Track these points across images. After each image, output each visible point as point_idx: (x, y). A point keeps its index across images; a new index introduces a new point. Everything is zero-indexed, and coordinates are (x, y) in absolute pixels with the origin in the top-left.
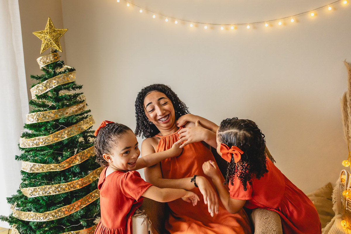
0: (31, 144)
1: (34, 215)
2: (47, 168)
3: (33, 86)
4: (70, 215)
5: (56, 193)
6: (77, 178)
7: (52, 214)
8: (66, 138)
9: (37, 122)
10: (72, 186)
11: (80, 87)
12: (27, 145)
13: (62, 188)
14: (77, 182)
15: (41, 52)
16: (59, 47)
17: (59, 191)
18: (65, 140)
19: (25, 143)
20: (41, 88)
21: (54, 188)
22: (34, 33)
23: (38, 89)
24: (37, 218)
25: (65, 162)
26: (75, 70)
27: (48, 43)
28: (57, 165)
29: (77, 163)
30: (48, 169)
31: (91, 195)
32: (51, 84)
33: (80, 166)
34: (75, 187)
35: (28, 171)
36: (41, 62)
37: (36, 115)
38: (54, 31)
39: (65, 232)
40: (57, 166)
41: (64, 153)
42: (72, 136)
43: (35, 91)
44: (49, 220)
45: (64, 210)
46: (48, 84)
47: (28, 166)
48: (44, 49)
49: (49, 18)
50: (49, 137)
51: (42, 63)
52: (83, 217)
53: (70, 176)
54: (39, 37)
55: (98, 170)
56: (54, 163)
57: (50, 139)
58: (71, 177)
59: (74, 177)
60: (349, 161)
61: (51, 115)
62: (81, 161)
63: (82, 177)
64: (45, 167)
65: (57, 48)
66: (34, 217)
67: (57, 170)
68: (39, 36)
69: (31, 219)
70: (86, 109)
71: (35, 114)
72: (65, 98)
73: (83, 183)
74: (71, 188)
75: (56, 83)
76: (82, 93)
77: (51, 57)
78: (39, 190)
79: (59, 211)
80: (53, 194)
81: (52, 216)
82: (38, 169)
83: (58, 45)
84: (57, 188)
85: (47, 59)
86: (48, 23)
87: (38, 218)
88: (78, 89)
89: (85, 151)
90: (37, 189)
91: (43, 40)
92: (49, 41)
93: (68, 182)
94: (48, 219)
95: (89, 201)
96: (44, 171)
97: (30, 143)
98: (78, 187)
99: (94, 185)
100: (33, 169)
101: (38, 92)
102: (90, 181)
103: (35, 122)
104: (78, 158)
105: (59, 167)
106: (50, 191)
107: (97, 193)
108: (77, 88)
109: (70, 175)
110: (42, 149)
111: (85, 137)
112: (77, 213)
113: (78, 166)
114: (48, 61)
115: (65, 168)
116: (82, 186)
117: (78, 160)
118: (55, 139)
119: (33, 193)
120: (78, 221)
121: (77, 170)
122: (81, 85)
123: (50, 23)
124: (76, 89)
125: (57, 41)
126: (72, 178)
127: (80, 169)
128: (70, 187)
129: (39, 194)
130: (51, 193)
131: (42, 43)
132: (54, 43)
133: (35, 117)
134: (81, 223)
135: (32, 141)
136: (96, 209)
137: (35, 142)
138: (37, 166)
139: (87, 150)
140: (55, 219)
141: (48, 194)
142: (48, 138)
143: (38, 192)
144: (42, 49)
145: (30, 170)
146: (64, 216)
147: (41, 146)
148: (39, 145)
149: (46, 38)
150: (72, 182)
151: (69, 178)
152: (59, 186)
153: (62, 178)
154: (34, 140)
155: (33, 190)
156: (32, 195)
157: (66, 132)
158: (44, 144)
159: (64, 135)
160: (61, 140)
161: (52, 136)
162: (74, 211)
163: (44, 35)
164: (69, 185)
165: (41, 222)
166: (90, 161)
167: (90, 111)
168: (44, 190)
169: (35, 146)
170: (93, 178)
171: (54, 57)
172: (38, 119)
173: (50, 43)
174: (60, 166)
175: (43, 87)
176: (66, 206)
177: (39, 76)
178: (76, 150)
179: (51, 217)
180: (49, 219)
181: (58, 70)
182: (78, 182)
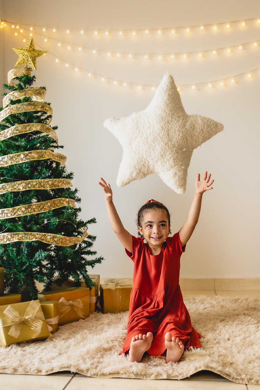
7: (22, 210)
17: (29, 187)
21: (24, 184)
74: (41, 187)
80: (23, 190)
94: (17, 215)
162: (44, 211)
168: (13, 187)
182: (48, 181)
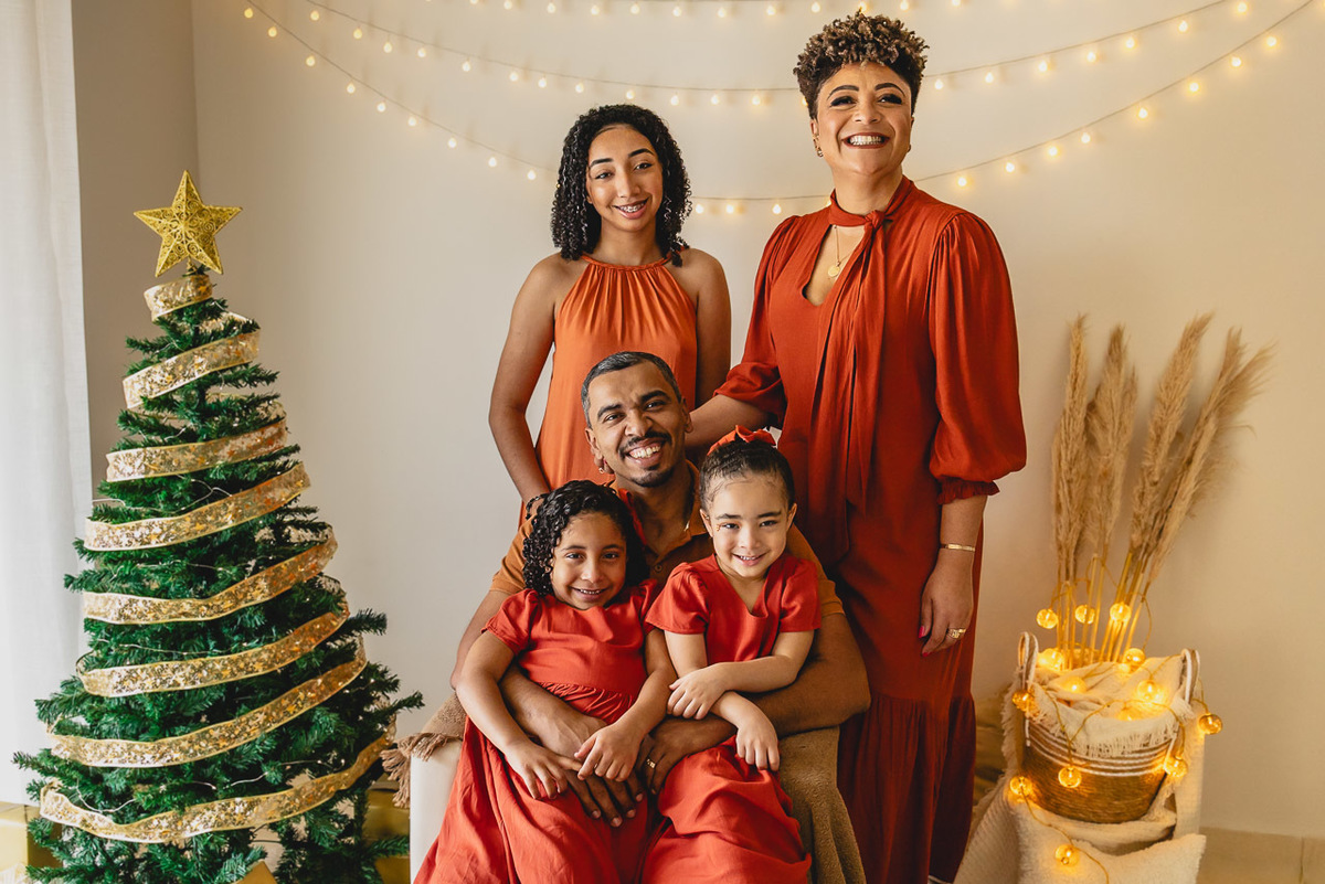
0: (125, 540)
1: (125, 748)
2: (170, 611)
3: (133, 371)
4: (232, 751)
5: (194, 683)
6: (258, 643)
8: (231, 524)
9: (143, 477)
10: (242, 665)
11: (270, 378)
12: (111, 542)
13: (211, 671)
14: (256, 655)
15: (157, 272)
16: (213, 259)
18: (226, 530)
19: (106, 538)
20: (157, 378)
22: (141, 216)
23: (150, 379)
24: (135, 758)
25: (223, 593)
26: (258, 328)
27: (181, 245)
28: (200, 602)
29: (259, 599)
30: (173, 613)
31: (295, 695)
32: (189, 367)
33: (265, 608)
34: (250, 669)
35: (112, 619)
36: (157, 303)
37: (142, 456)
38: (201, 212)
39: (217, 799)
40: (200, 606)
41: (220, 569)
42: (246, 519)
43: (138, 386)
44: (171, 763)
45: (216, 734)
46: (181, 368)
47: (110, 606)
48: (167, 263)
49: (185, 173)
50: (180, 520)
51: (162, 304)
52: (269, 757)
53: (236, 638)
54: (152, 227)
55: (316, 624)
56: (190, 597)
57: (184, 527)
58: (238, 641)
59: (248, 641)
60: (1055, 612)
61: (184, 459)
62: (270, 595)
63: (270, 641)
64: (163, 609)
65: (207, 261)
66: (126, 755)
67: (200, 619)
68: (154, 224)
69: (117, 759)
70: (288, 442)
71: (139, 454)
72: (227, 409)
73: (274, 660)
75: (204, 366)
76: (276, 397)
77: (189, 288)
78: (144, 675)
79: (202, 737)
81: (181, 750)
82: (141, 615)
83: (211, 253)
84: (199, 671)
85: (177, 293)
86: (183, 186)
87: (139, 758)
88: (264, 383)
89: (282, 565)
90: (139, 671)
91: (165, 235)
92: (184, 239)
93: (229, 653)
95: (288, 712)
96: (160, 621)
97: (120, 537)
98: (260, 671)
99: (305, 666)
100: (127, 612)
101: (148, 389)
102: (293, 654)
103: (138, 476)
104: (263, 584)
105: (205, 608)
106: (179, 677)
107: (312, 692)
108: (261, 379)
109: (234, 635)
110: (154, 556)
111: (278, 527)
112: (254, 746)
113: (259, 609)
114: (178, 298)
115: (222, 612)
116: (270, 666)
117: (263, 592)
118: (199, 527)
119: (125, 684)
120: (255, 769)
121: (258, 620)
122: (274, 372)
123: (188, 186)
124: (259, 384)
125: (207, 242)
126: (241, 642)
127: (267, 617)
128: (235, 669)
129: (142, 686)
130: (179, 685)
131: (163, 244)
132: (199, 248)
133: (138, 463)
134: (266, 773)
135: (128, 531)
136: (307, 739)
137: (137, 534)
138: (140, 604)
139: (287, 562)
140: (188, 760)
141: (170, 686)
142: (178, 524)
143: (139, 682)
144: (163, 263)
145: (117, 616)
146: (215, 753)
147: (153, 545)
148: (149, 543)
149: (174, 231)
150: (242, 654)
151: (231, 642)
152: (205, 664)
153: (212, 644)
154: (133, 529)
155: (124, 674)
156: (120, 691)
157: (231, 507)
158: (165, 540)
159: (224, 517)
160: (214, 530)
161: (188, 519)
163: (169, 223)
164: (235, 662)
165: (145, 769)
166: (295, 596)
167: (296, 449)
169: (137, 546)
170: (301, 644)
171: (197, 287)
172: (146, 466)
173: (186, 246)
174: (207, 606)
175: (166, 375)
176: (221, 724)
177: (150, 341)
178: (252, 563)
179: (176, 756)
180: (172, 760)
181: (209, 326)
